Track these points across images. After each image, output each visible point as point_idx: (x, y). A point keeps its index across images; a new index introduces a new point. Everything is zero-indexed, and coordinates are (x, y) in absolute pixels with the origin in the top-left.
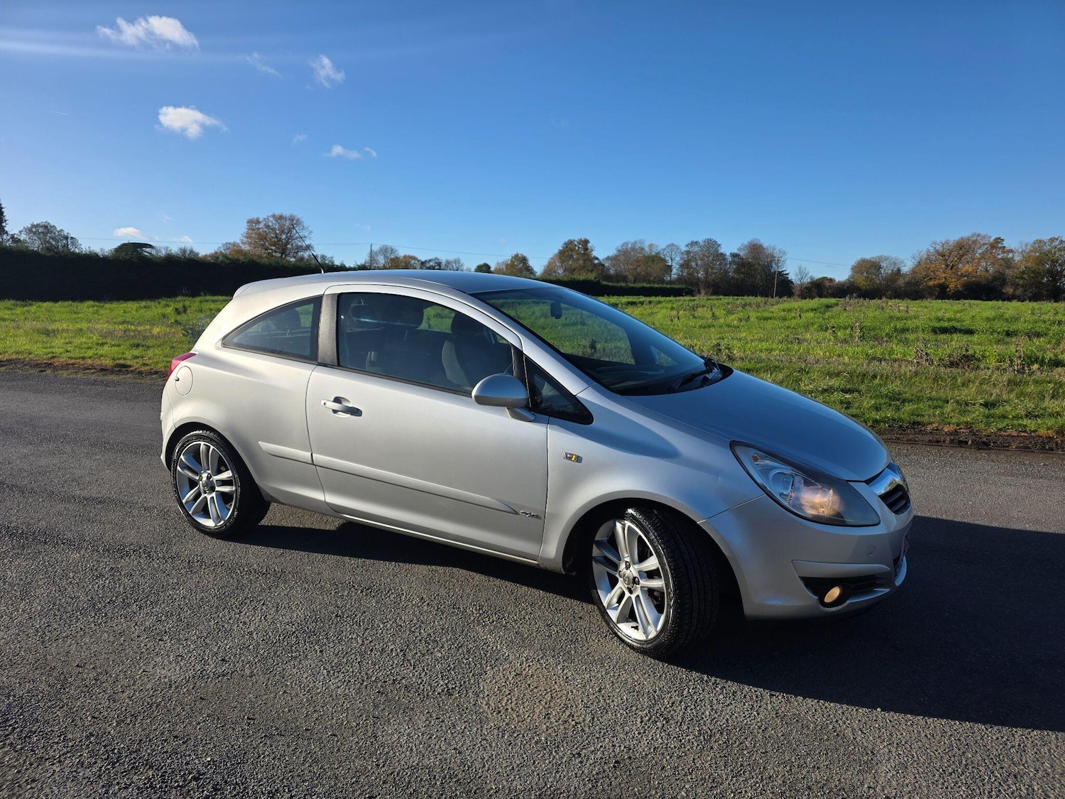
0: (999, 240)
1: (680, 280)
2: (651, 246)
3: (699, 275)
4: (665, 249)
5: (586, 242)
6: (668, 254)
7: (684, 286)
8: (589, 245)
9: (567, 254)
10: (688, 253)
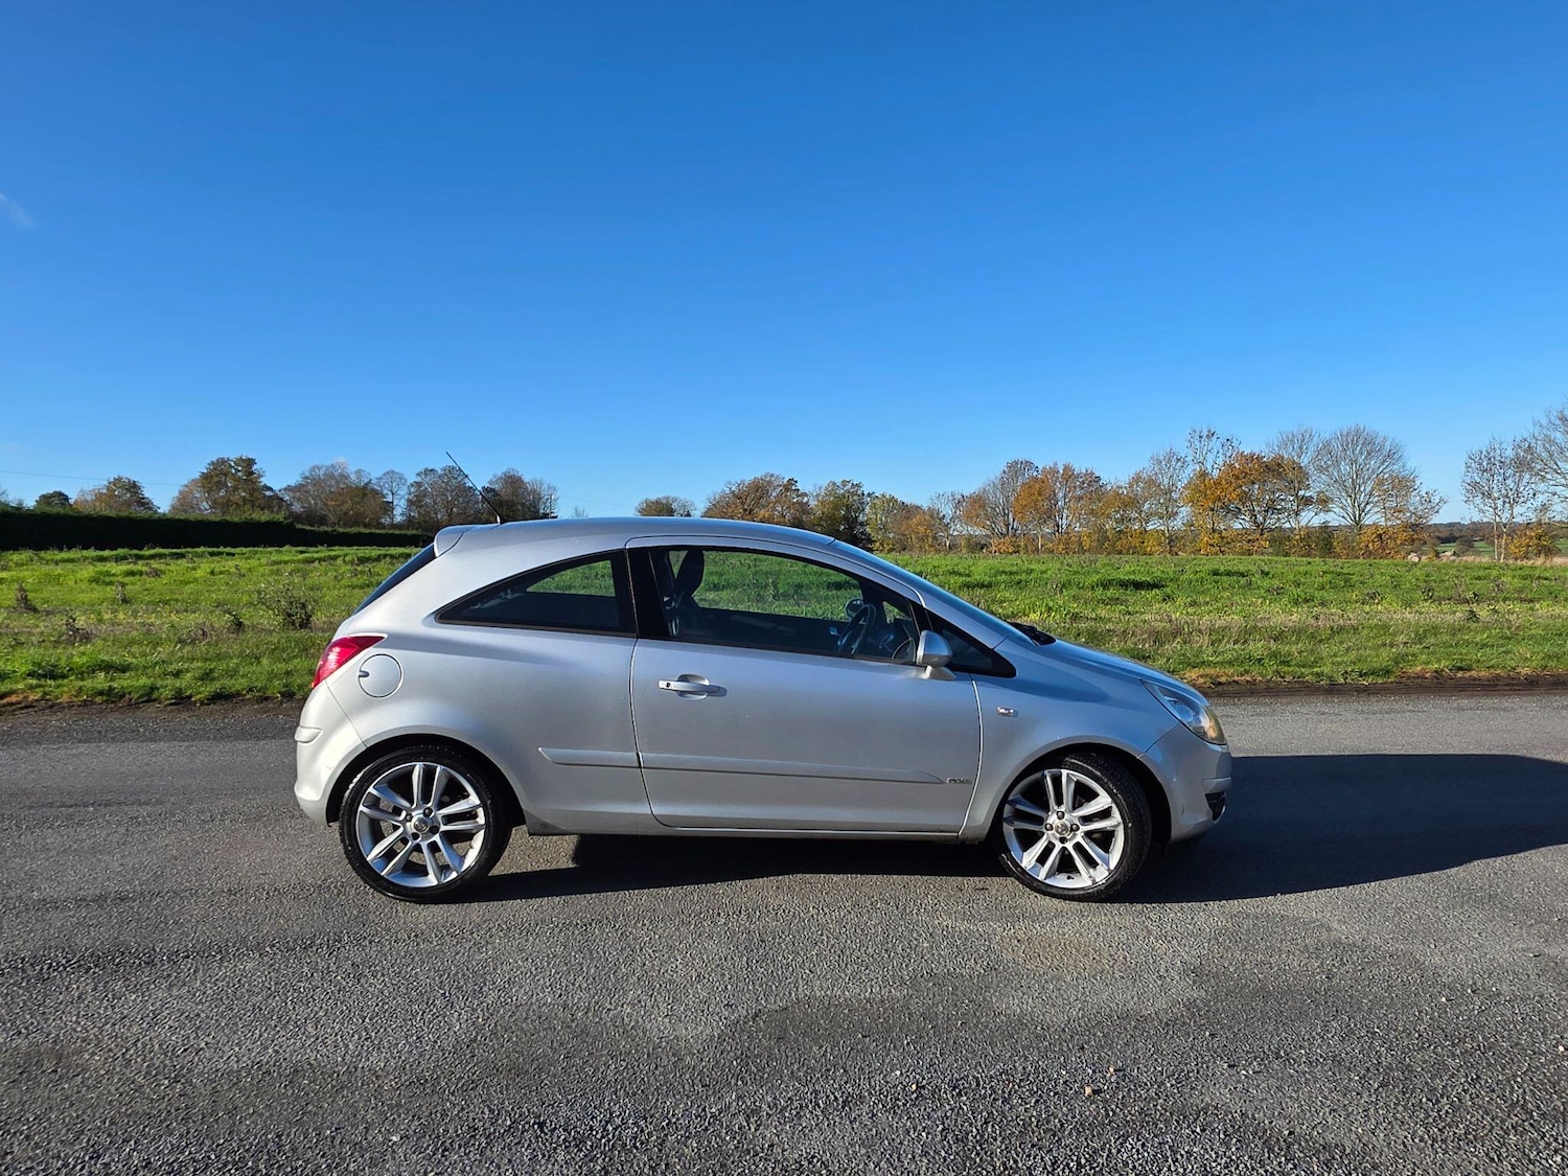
0: (792, 482)
1: (410, 522)
2: (359, 472)
3: (439, 516)
4: (381, 478)
5: (250, 462)
6: (387, 485)
7: (419, 532)
8: (255, 467)
9: (216, 479)
10: (419, 484)
